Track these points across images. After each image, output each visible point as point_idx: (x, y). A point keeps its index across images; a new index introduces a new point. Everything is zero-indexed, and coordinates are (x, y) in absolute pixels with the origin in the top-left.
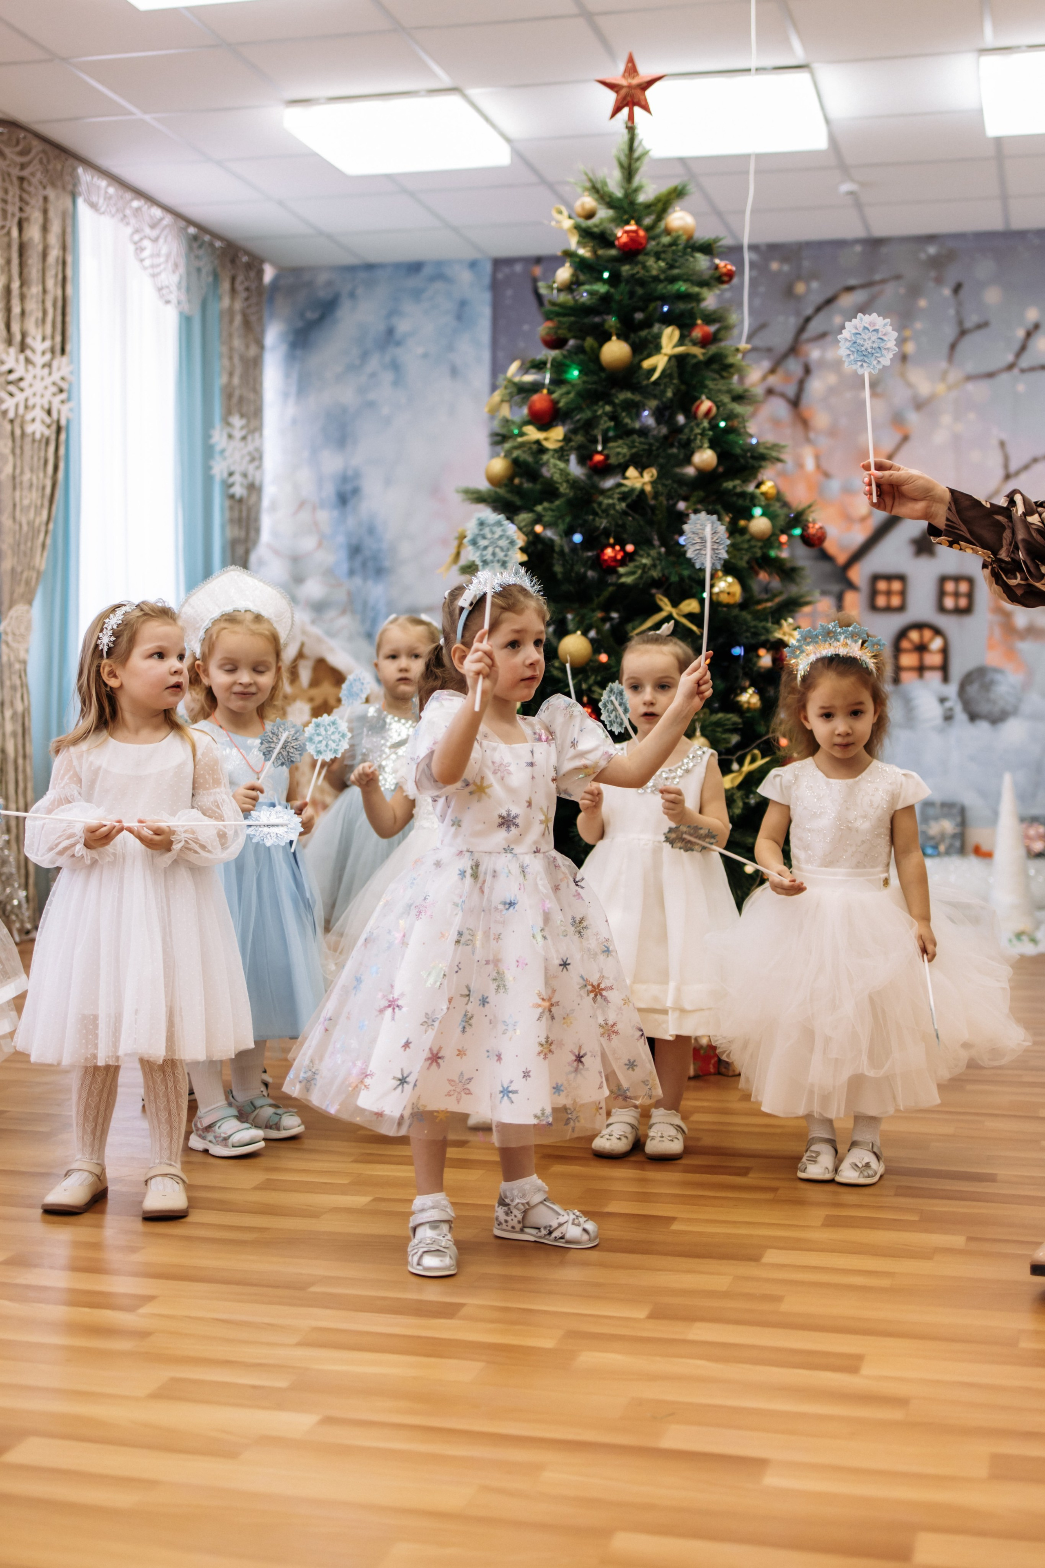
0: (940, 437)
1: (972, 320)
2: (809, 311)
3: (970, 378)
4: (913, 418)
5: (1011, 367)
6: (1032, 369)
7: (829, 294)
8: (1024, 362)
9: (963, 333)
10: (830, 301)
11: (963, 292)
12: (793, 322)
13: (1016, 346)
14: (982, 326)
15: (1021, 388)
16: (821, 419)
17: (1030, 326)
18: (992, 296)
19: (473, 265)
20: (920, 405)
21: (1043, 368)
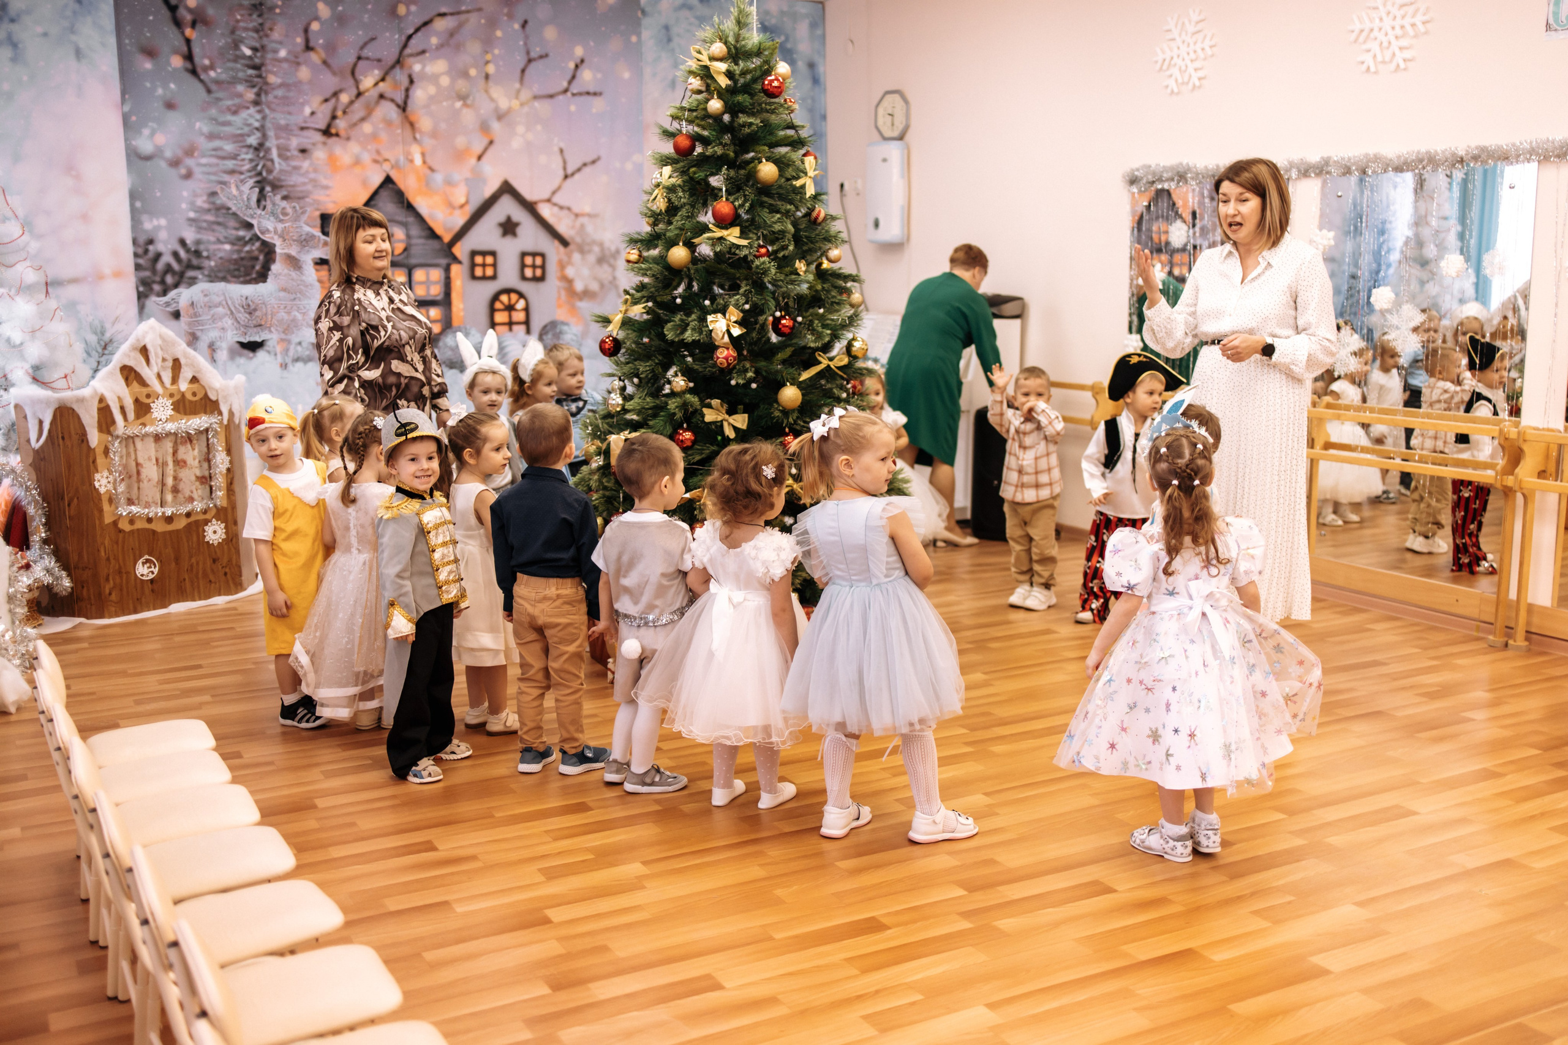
0: (517, 143)
1: (536, 52)
2: (411, 31)
3: (536, 97)
4: (496, 126)
5: (566, 91)
6: (580, 94)
7: (426, 18)
8: (575, 89)
9: (530, 61)
10: (426, 24)
11: (528, 27)
12: (397, 39)
13: (569, 76)
14: (544, 56)
15: (573, 108)
16: (425, 123)
17: (578, 61)
18: (550, 33)
20: (500, 117)
21: (588, 93)
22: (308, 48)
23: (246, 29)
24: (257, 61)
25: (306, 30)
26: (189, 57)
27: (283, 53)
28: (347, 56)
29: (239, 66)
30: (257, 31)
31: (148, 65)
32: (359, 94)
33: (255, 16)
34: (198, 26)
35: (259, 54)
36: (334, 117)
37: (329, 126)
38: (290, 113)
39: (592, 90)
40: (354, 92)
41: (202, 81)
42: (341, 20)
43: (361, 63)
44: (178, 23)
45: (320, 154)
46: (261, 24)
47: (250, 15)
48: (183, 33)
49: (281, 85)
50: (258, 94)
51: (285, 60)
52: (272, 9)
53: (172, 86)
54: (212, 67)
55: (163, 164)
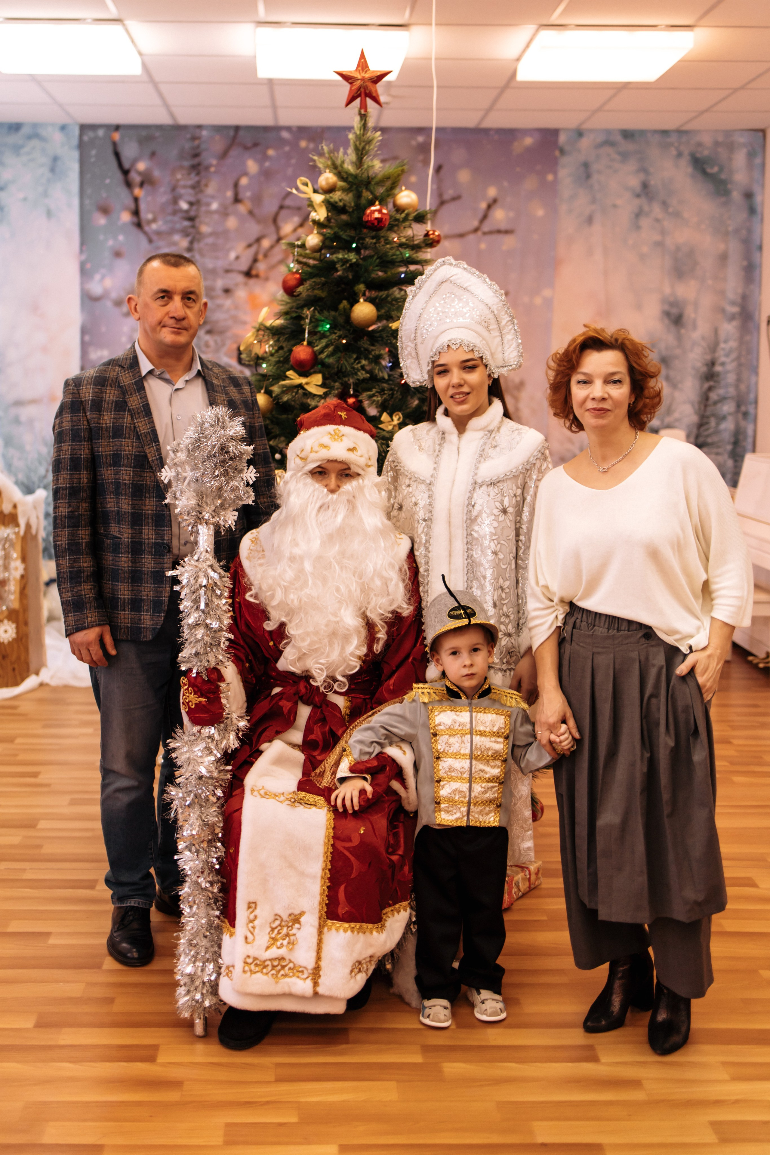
1: (449, 193)
3: (447, 236)
5: (476, 230)
6: (492, 233)
8: (486, 228)
9: (442, 203)
11: (443, 172)
13: (480, 215)
14: (456, 198)
15: (483, 246)
17: (490, 201)
18: (464, 176)
19: (63, 128)
21: (499, 232)
22: (237, 200)
23: (185, 187)
24: (192, 213)
25: (236, 185)
26: (136, 213)
27: (215, 206)
28: (270, 206)
29: (176, 218)
30: (193, 187)
31: (102, 220)
32: (279, 239)
33: (193, 175)
34: (146, 187)
35: (194, 208)
36: (255, 260)
37: (250, 269)
38: (217, 258)
39: (503, 227)
40: (274, 237)
41: (145, 233)
42: (267, 174)
43: (283, 213)
44: (129, 184)
45: (241, 294)
46: (198, 182)
47: (189, 174)
48: (132, 192)
49: (211, 234)
50: (191, 242)
51: (216, 212)
52: (207, 168)
53: (121, 238)
54: (154, 220)
55: (109, 304)
